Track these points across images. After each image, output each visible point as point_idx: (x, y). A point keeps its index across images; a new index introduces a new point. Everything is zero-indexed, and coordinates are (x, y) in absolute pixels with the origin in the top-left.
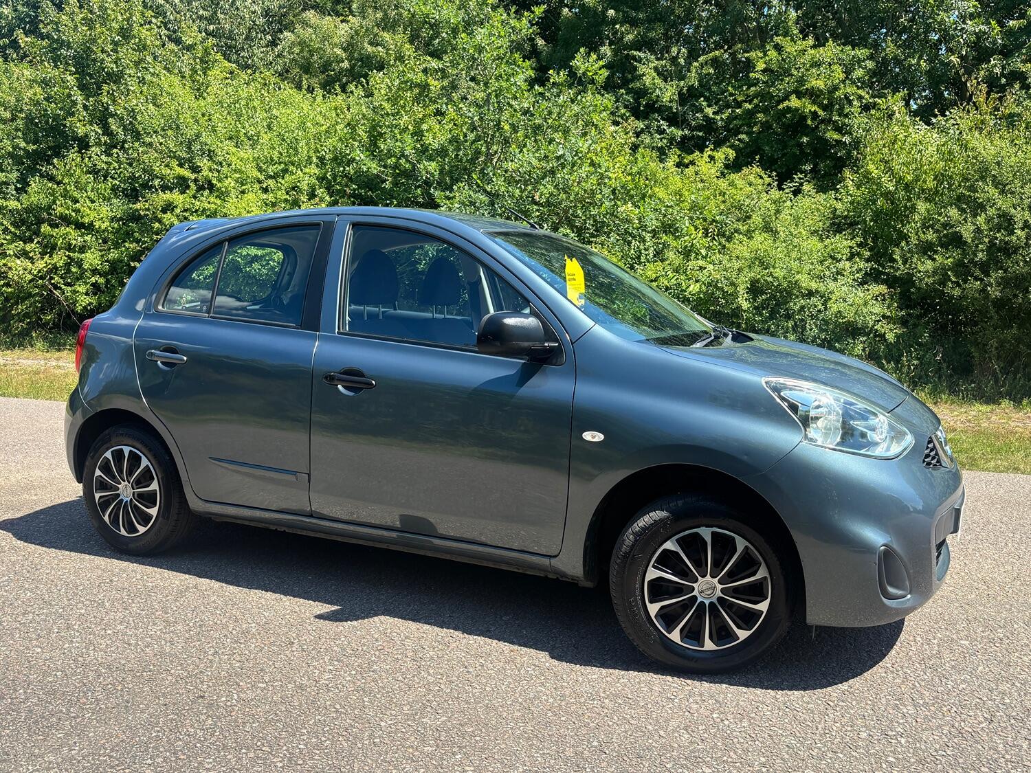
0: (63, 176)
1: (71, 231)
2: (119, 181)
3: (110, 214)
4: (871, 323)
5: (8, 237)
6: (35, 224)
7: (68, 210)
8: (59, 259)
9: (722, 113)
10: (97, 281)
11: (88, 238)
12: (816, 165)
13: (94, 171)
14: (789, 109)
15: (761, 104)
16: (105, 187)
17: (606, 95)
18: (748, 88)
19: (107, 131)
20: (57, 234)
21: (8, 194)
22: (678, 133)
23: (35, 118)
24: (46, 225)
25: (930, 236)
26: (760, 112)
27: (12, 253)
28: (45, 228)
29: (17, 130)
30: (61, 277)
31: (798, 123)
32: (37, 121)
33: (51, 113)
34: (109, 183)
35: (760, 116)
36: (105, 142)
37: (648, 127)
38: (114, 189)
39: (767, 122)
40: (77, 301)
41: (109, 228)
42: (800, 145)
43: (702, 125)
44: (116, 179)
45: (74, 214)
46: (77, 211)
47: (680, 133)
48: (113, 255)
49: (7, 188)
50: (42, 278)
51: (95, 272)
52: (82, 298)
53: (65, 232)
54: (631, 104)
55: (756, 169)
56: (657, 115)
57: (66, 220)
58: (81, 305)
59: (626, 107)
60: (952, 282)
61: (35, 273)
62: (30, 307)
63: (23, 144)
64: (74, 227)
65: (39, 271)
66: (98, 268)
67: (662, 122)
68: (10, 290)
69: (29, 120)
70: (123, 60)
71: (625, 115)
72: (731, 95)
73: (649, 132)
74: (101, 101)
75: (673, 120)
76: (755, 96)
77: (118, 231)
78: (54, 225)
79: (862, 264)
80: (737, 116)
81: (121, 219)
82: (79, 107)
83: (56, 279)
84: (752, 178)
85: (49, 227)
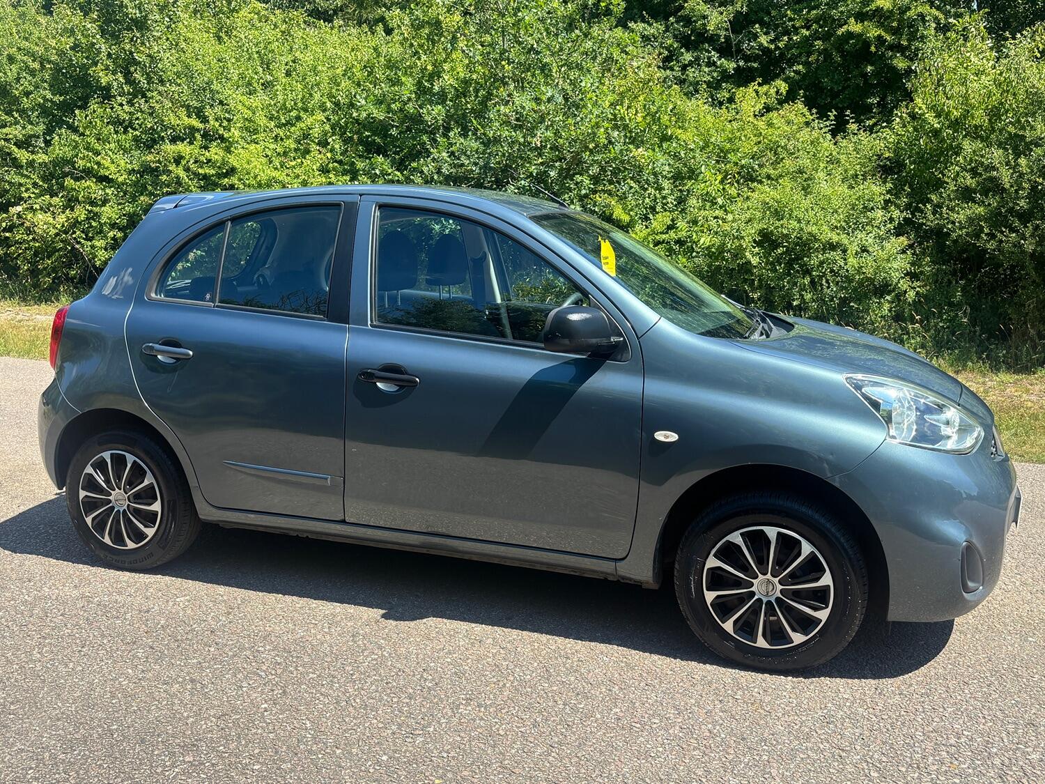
0: (85, 128)
1: (92, 184)
2: (140, 132)
3: (129, 166)
4: (895, 281)
5: (37, 191)
6: (61, 178)
7: (90, 162)
8: (80, 213)
9: (780, 41)
10: (115, 235)
11: (109, 191)
12: (883, 99)
13: (117, 122)
14: (850, 35)
15: (820, 30)
16: (127, 139)
17: (654, 24)
18: (809, 12)
19: (130, 81)
20: (79, 187)
21: (36, 146)
22: (731, 66)
23: (63, 68)
24: (69, 178)
25: (970, 181)
26: (820, 39)
27: (38, 208)
28: (69, 182)
29: (44, 81)
30: (83, 232)
31: (860, 51)
32: (64, 71)
33: (76, 63)
34: (130, 134)
35: (818, 44)
36: (129, 90)
37: (698, 59)
38: (136, 140)
39: (825, 50)
40: (96, 256)
41: (128, 181)
42: (864, 75)
43: (757, 55)
44: (137, 130)
45: (96, 167)
46: (98, 164)
47: (733, 65)
48: (129, 208)
49: (36, 141)
50: (66, 232)
51: (113, 226)
52: (101, 253)
53: (86, 185)
54: (680, 34)
55: (800, 106)
56: (707, 45)
57: (88, 173)
58: (100, 260)
59: (675, 37)
60: (986, 235)
61: (59, 227)
62: (55, 262)
63: (49, 96)
64: (95, 180)
65: (63, 226)
66: (117, 221)
67: (713, 53)
68: (37, 245)
69: (57, 70)
70: (146, 6)
71: (671, 46)
72: (791, 19)
73: (699, 65)
74: (123, 48)
75: (726, 50)
76: (817, 20)
77: (135, 184)
78: (77, 179)
79: (896, 214)
80: (795, 44)
81: (138, 172)
82: (103, 56)
83: (77, 233)
84: (792, 116)
85: (72, 181)
